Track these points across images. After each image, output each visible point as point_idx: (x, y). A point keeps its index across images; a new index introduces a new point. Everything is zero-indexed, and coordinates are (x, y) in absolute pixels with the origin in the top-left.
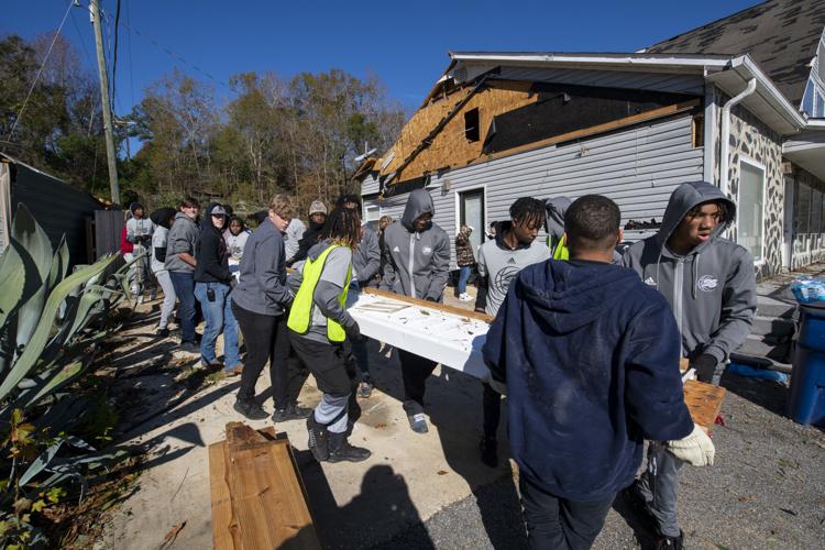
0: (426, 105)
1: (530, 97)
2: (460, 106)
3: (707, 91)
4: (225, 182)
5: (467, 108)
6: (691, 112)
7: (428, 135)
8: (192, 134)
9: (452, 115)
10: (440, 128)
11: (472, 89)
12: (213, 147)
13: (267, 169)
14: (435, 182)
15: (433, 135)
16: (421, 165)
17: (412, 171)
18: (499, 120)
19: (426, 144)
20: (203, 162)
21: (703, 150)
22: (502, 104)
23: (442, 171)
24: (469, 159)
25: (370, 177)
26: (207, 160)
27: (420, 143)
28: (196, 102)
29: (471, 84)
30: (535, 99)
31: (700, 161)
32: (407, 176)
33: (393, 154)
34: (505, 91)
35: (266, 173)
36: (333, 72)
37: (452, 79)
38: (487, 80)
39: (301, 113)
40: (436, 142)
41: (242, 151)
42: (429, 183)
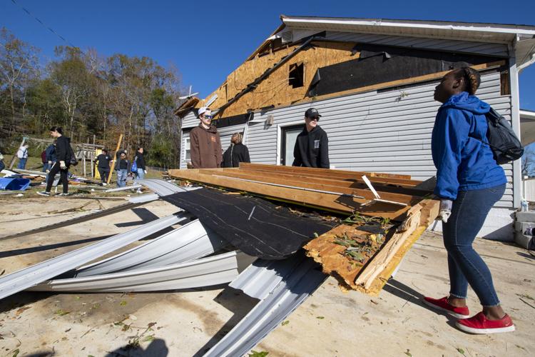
0: (252, 58)
1: (352, 55)
2: (286, 60)
3: (510, 55)
4: (38, 123)
5: (292, 62)
6: (498, 70)
7: (253, 81)
8: (12, 81)
9: (277, 67)
10: (266, 76)
11: (298, 47)
12: (30, 94)
13: (81, 116)
14: (257, 118)
15: (258, 81)
16: (245, 104)
17: (235, 109)
18: (322, 71)
19: (251, 88)
20: (19, 105)
21: (510, 97)
22: (326, 59)
23: (264, 110)
24: (294, 100)
25: (192, 114)
26: (23, 104)
27: (245, 87)
28: (21, 59)
29: (297, 43)
30: (357, 56)
31: (508, 105)
32: (228, 113)
33: (216, 96)
34: (328, 50)
35: (77, 120)
36: (144, 58)
37: (280, 39)
38: (313, 40)
39: (114, 81)
40: (260, 87)
41: (59, 100)
42: (252, 119)
